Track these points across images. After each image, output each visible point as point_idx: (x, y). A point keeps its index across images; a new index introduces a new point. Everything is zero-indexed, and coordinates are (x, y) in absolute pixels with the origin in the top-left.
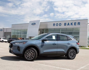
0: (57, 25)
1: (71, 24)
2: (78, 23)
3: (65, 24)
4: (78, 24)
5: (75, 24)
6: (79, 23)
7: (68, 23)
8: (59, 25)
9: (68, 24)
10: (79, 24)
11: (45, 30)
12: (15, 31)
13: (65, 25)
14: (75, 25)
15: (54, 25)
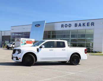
1: (84, 25)
3: (76, 25)
5: (87, 24)
6: (93, 24)
8: (68, 27)
9: (80, 25)
11: (51, 32)
12: (15, 34)
14: (87, 26)
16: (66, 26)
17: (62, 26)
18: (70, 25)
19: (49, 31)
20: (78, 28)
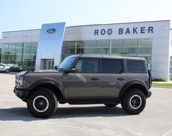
0: (103, 33)
1: (135, 30)
2: (149, 28)
3: (121, 31)
4: (149, 30)
5: (141, 30)
6: (151, 29)
7: (128, 29)
8: (107, 34)
9: (128, 31)
10: (151, 31)
11: (76, 44)
12: (10, 45)
13: (119, 33)
14: (141, 33)
15: (95, 33)
16: (103, 32)
17: (96, 32)
18: (110, 32)
19: (71, 42)
20: (125, 36)
